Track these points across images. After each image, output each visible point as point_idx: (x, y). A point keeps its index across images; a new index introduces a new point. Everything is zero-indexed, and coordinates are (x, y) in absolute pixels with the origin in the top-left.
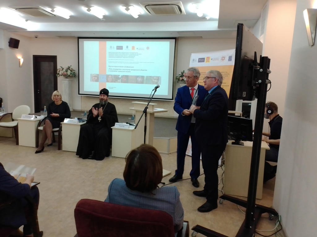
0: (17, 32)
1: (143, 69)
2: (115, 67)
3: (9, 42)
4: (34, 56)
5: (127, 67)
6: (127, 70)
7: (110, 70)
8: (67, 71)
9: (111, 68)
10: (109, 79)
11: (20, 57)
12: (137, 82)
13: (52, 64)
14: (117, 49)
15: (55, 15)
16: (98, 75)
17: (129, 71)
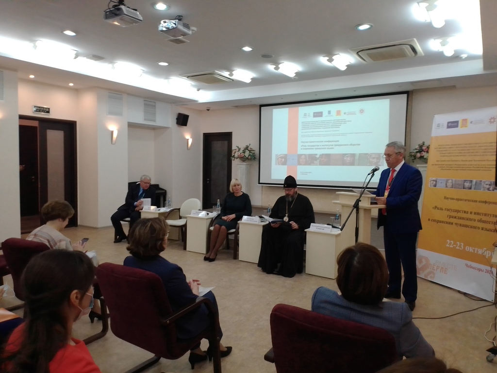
0: (186, 105)
1: (353, 143)
2: (311, 142)
3: (177, 119)
4: (204, 134)
5: (329, 141)
6: (329, 145)
7: (303, 147)
8: (244, 152)
9: (304, 144)
10: (301, 160)
11: (188, 136)
12: (344, 163)
13: (226, 142)
14: (314, 116)
15: (233, 80)
16: (286, 155)
17: (332, 147)
